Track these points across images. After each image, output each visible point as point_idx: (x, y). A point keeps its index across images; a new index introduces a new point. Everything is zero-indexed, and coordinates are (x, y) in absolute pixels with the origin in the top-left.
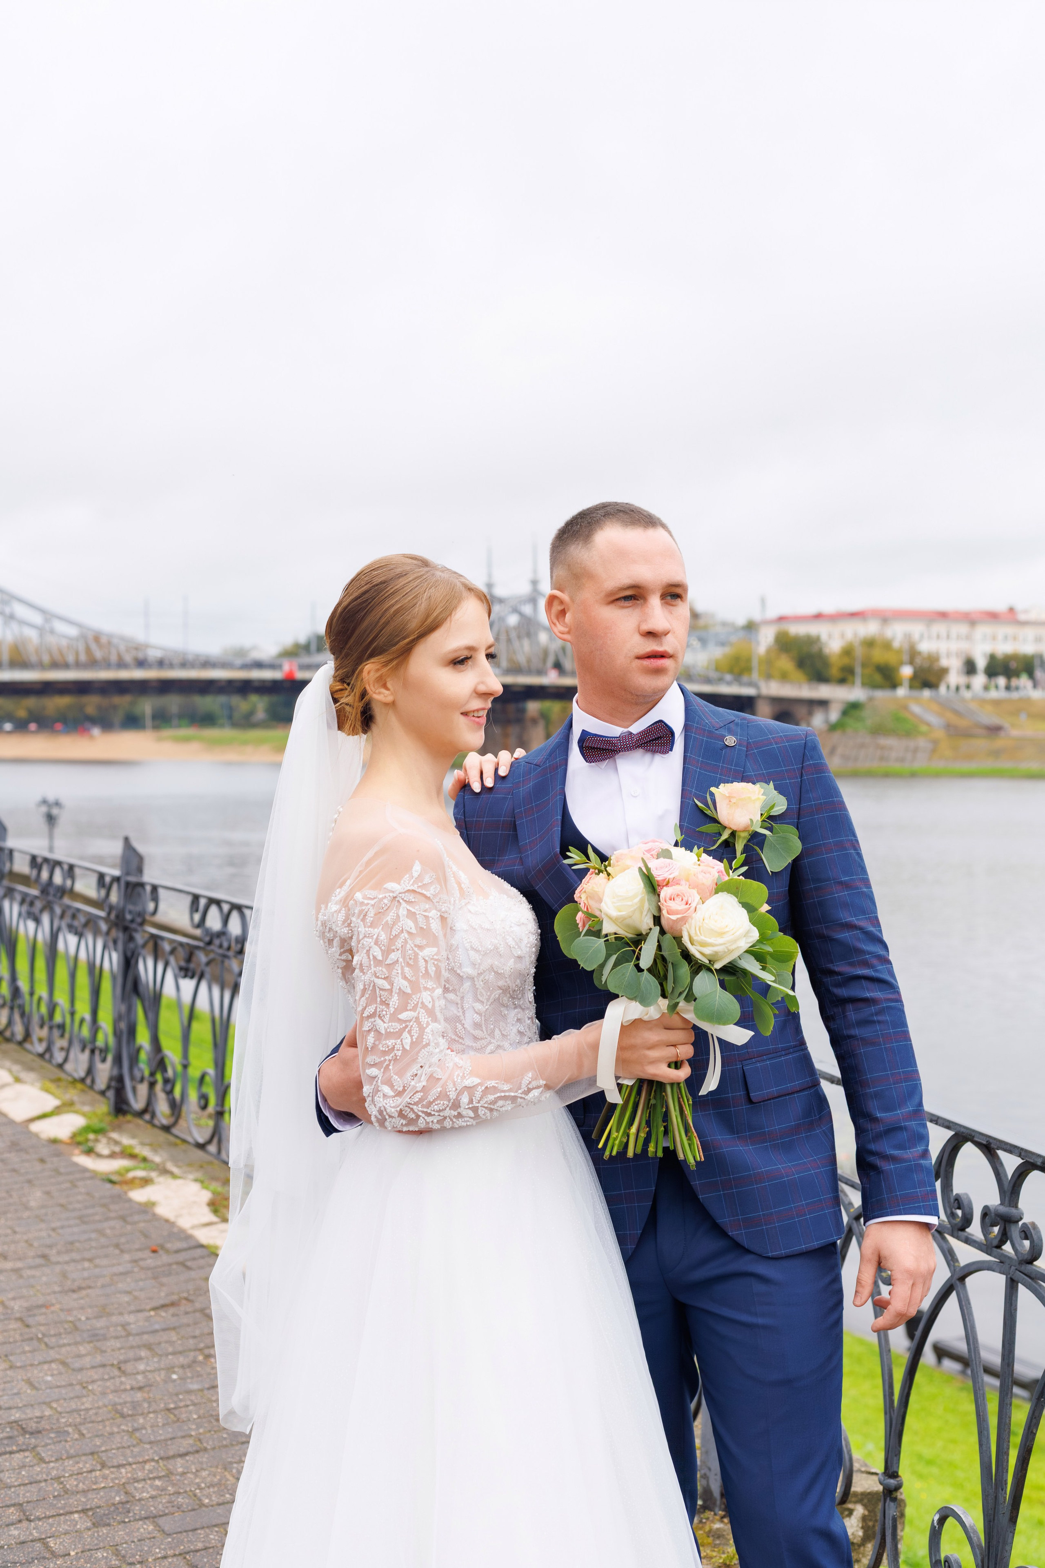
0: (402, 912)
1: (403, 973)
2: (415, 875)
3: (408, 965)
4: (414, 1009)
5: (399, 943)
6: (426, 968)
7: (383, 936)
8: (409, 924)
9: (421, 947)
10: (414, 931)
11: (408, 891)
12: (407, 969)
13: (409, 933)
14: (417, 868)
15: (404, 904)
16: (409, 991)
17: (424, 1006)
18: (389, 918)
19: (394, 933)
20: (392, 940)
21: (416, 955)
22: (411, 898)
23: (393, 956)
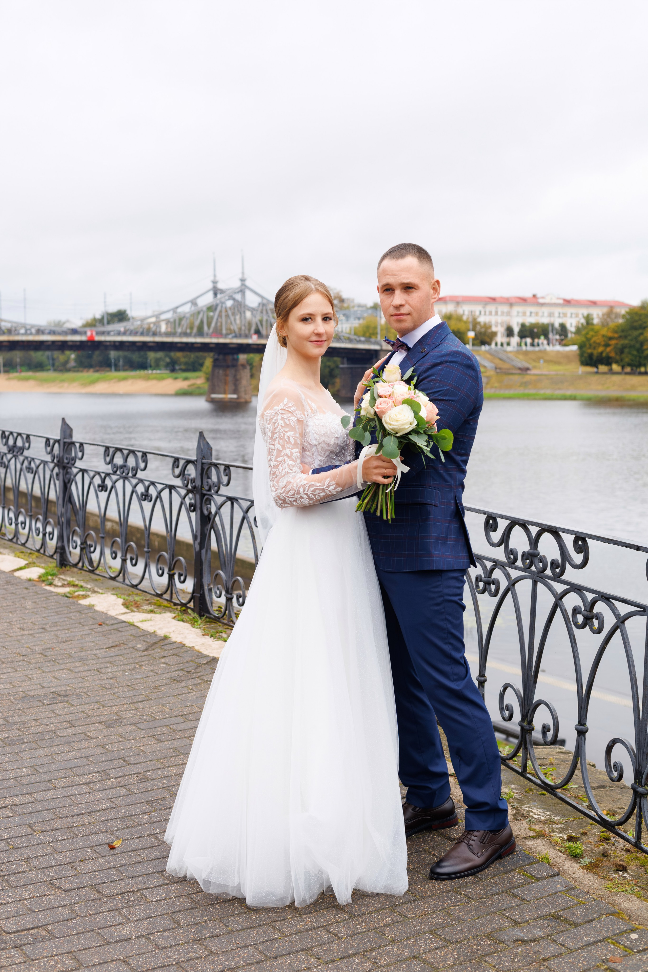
0: (279, 417)
1: (278, 442)
2: (285, 403)
3: (281, 439)
4: (283, 456)
5: (277, 430)
6: (289, 440)
7: (271, 428)
8: (282, 423)
9: (286, 432)
10: (283, 425)
11: (282, 409)
12: (280, 440)
13: (282, 426)
14: (286, 400)
15: (280, 415)
16: (281, 449)
17: (287, 455)
18: (274, 420)
19: (276, 426)
20: (275, 429)
21: (284, 434)
22: (283, 412)
23: (275, 436)
